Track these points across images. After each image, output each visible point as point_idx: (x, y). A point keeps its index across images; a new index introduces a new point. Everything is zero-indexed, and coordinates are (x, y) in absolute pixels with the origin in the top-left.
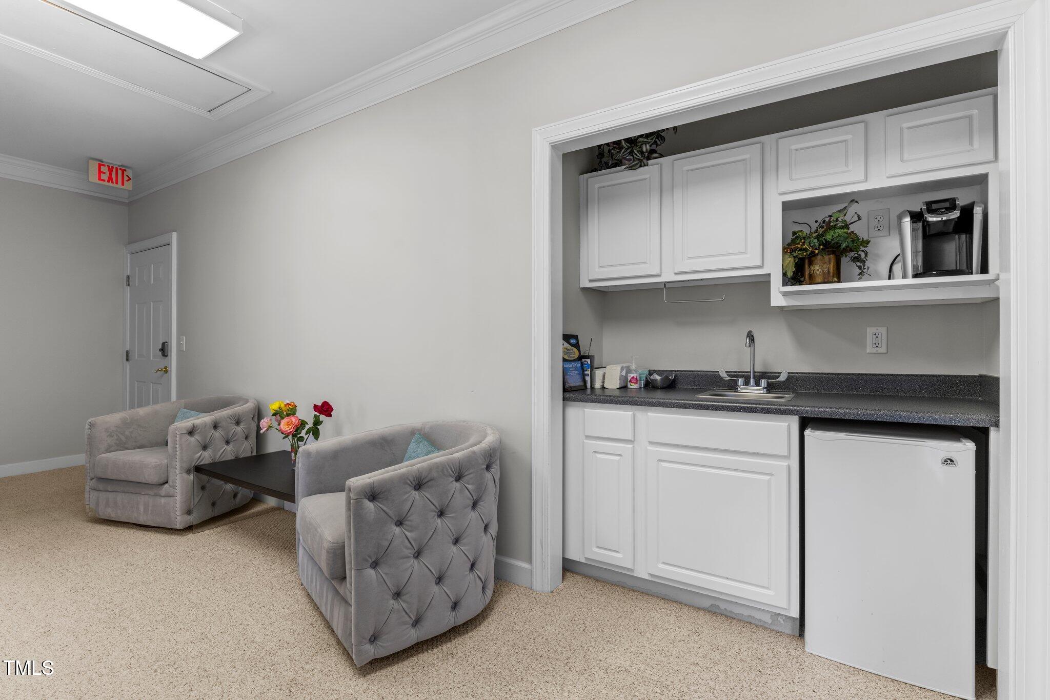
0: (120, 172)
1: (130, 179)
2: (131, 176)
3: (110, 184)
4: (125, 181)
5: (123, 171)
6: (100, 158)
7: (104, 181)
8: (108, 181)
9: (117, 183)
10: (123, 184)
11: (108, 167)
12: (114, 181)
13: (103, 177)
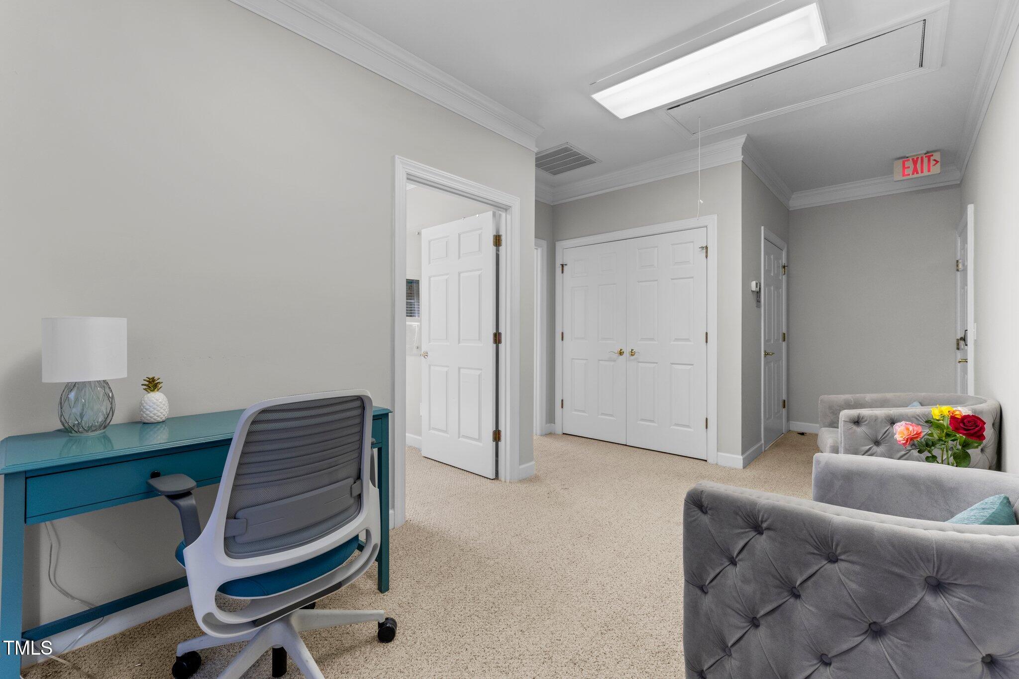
0: (926, 160)
1: (937, 162)
2: (938, 159)
3: (916, 175)
4: (931, 165)
5: (929, 158)
6: (902, 155)
7: (909, 175)
8: (913, 174)
9: (922, 172)
10: (929, 171)
11: (913, 159)
12: (919, 171)
13: (907, 171)
